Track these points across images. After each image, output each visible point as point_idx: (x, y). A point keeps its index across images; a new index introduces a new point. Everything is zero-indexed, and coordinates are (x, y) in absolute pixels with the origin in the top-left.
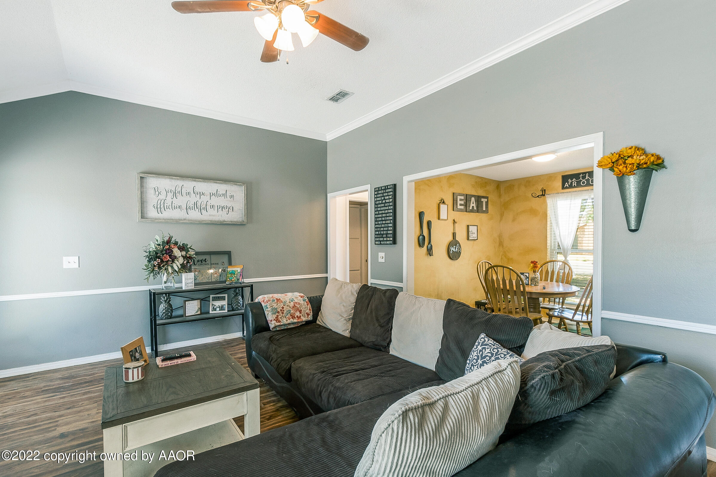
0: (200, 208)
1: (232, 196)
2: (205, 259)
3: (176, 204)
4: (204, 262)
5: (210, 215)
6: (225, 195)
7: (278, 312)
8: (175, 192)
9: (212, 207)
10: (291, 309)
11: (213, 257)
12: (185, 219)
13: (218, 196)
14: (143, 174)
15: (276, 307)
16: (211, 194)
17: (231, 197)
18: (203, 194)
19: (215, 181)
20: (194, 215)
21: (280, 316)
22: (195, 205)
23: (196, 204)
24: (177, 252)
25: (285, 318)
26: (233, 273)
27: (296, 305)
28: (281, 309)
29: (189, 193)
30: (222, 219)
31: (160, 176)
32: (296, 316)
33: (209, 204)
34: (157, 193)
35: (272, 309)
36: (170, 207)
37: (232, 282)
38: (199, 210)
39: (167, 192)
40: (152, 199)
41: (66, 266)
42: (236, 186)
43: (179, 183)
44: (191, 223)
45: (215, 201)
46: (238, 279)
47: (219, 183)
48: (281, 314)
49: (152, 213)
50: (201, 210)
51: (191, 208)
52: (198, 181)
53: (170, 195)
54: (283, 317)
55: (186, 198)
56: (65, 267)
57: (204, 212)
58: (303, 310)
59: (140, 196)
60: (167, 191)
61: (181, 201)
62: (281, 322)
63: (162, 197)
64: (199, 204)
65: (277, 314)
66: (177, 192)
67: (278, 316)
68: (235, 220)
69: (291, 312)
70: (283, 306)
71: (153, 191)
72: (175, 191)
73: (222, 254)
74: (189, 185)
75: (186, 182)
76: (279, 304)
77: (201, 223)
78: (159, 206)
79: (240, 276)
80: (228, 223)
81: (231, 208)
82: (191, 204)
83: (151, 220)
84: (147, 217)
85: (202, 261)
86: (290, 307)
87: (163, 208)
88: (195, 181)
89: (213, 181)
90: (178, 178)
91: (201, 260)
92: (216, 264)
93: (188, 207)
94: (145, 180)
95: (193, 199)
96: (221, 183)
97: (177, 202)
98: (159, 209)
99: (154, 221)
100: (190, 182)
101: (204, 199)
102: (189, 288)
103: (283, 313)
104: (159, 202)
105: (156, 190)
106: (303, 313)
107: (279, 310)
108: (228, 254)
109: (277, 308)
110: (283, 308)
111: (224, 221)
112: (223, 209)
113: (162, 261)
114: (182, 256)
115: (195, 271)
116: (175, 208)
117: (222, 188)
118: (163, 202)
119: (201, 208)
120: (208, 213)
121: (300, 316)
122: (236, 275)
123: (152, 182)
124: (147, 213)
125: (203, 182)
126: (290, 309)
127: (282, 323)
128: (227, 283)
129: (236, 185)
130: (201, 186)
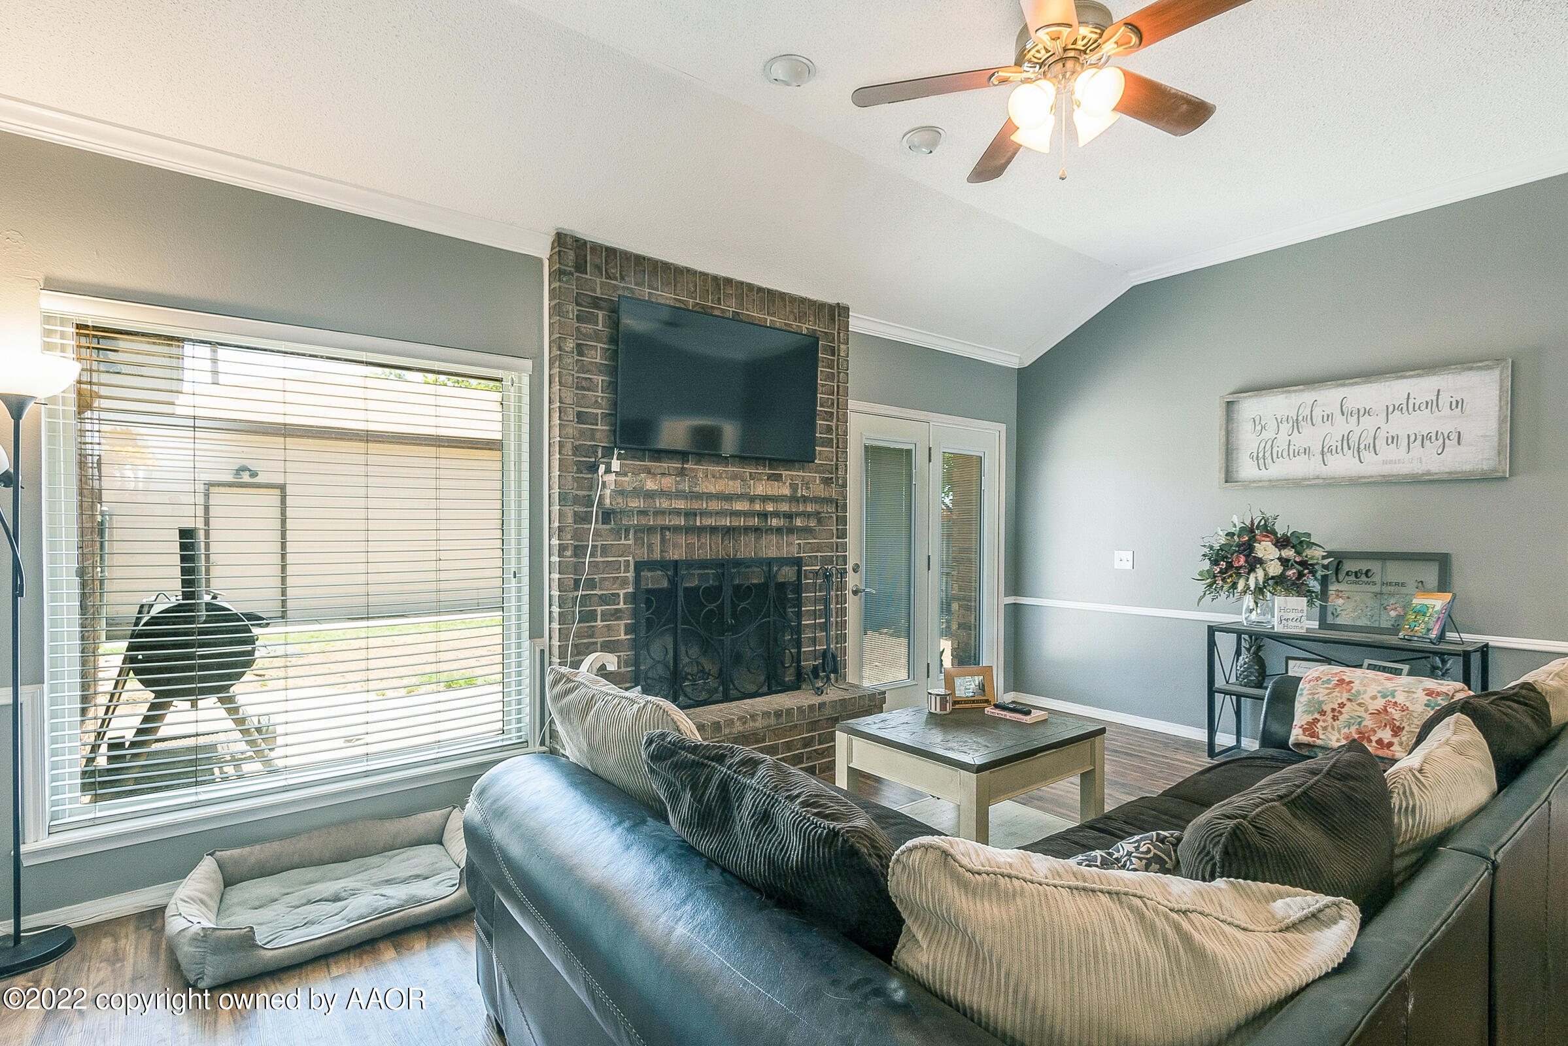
0: (1356, 446)
1: (1459, 404)
2: (1368, 571)
3: (1297, 446)
4: (1364, 578)
5: (1384, 462)
6: (1433, 405)
7: (1323, 713)
8: (1297, 419)
9: (1393, 440)
10: (1367, 717)
11: (1391, 566)
12: (1318, 478)
13: (1411, 409)
14: (1231, 396)
15: (1321, 699)
16: (1391, 409)
17: (1454, 407)
18: (1367, 412)
19: (1399, 374)
20: (1343, 465)
21: (1324, 724)
22: (1345, 442)
23: (1346, 439)
24: (1265, 549)
25: (1336, 733)
26: (1421, 612)
27: (1389, 710)
28: (1336, 706)
29: (1329, 417)
30: (1423, 468)
31: (1264, 392)
32: (1374, 739)
33: (1382, 435)
34: (1259, 428)
35: (1310, 701)
36: (1285, 454)
37: (1411, 634)
38: (1356, 452)
39: (1279, 423)
40: (1248, 440)
41: (1118, 565)
42: (1471, 374)
43: (1306, 397)
44: (1330, 485)
45: (1401, 425)
46: (1429, 630)
47: (1412, 376)
48: (1330, 720)
49: (1247, 469)
50: (1359, 452)
51: (1334, 451)
52: (1352, 384)
53: (1286, 427)
54: (1333, 728)
55: (1323, 429)
56: (1116, 567)
57: (1367, 456)
58: (1407, 728)
59: (1223, 440)
60: (1279, 421)
61: (1310, 437)
62: (1318, 738)
63: (1268, 435)
64: (1354, 438)
65: (1317, 716)
66: (1300, 418)
67: (1316, 721)
68: (1467, 467)
69: (1363, 724)
70: (1344, 700)
71: (1250, 425)
72: (1297, 416)
73: (1430, 560)
74: (1329, 398)
75: (1322, 392)
76: (1335, 694)
77: (1355, 482)
78: (1261, 455)
79: (1437, 621)
80: (1436, 477)
81: (1454, 436)
82: (1334, 442)
83: (1242, 485)
84: (1239, 480)
85: (1359, 575)
86: (1366, 710)
87: (1270, 458)
88: (1344, 385)
89: (1393, 375)
90: (1301, 387)
91: (1356, 573)
92: (1397, 584)
93: (1326, 450)
94: (1236, 407)
95: (1341, 427)
96: (1419, 376)
97: (1300, 441)
98: (1260, 459)
99: (1249, 485)
100: (1334, 390)
101: (1368, 423)
102: (1289, 630)
103: (1335, 718)
104: (1263, 445)
105: (1257, 423)
106: (1404, 739)
107: (1327, 708)
108: (1443, 562)
109: (1323, 701)
110: (1342, 705)
111: (1428, 473)
112: (1427, 443)
113: (1230, 566)
114: (1280, 559)
115: (1338, 595)
116: (1296, 454)
117: (1422, 387)
118: (1269, 443)
119: (1359, 448)
120: (1379, 458)
121: (1390, 744)
122: (1427, 619)
123: (1250, 408)
124: (1237, 471)
125: (1365, 382)
126: (1363, 714)
127: (1319, 742)
128: (1401, 635)
129: (1471, 369)
130: (1360, 395)
